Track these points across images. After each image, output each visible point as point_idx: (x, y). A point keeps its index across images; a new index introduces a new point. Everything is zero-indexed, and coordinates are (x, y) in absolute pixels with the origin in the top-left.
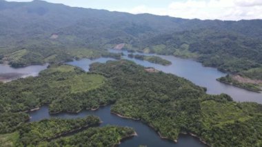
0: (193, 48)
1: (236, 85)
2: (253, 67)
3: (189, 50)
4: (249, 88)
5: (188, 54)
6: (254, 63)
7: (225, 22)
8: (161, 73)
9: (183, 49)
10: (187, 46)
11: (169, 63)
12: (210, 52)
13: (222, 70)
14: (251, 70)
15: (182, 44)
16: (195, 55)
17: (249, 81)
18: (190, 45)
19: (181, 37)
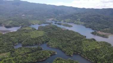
0: (82, 20)
1: (98, 35)
2: (106, 28)
3: (80, 21)
4: (103, 36)
5: (80, 22)
6: (106, 26)
7: (96, 9)
8: (68, 30)
9: (78, 20)
10: (79, 19)
11: (71, 26)
12: (89, 22)
13: (93, 29)
14: (105, 29)
15: (77, 18)
16: (83, 23)
17: (104, 34)
18: (81, 19)
19: (77, 15)
